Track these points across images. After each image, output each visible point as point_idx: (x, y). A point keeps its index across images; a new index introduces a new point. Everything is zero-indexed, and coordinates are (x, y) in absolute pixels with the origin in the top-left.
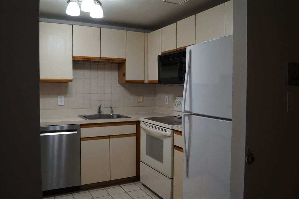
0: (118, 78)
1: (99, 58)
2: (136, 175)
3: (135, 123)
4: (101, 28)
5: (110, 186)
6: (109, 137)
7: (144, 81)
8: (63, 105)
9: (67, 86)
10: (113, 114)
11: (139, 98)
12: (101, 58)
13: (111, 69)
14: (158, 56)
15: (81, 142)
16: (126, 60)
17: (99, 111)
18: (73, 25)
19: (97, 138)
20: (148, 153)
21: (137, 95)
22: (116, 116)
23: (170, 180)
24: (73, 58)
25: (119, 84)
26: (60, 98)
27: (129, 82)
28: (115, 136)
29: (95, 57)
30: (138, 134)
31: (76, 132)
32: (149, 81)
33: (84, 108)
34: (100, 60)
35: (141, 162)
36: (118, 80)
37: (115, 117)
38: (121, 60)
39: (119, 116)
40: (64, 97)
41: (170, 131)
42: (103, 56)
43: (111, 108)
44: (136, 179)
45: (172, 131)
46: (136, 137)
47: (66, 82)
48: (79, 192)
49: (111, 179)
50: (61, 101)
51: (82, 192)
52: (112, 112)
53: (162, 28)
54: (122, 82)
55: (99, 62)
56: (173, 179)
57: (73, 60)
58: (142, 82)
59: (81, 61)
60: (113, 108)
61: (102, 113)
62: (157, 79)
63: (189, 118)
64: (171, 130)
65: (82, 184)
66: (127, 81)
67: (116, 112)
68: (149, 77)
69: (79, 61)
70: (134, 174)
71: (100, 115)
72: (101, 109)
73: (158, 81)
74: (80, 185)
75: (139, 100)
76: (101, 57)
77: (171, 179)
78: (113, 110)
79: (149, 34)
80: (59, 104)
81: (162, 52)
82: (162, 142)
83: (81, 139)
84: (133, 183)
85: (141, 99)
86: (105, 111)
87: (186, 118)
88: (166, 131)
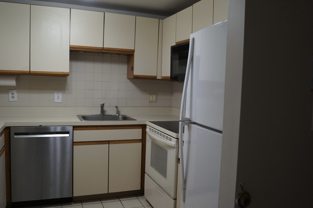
0: (126, 73)
1: (101, 48)
2: (140, 189)
3: (141, 127)
4: (105, 13)
5: (108, 200)
6: (108, 142)
7: (157, 76)
8: (61, 102)
9: (65, 81)
10: (118, 115)
11: (151, 97)
12: (104, 49)
13: (119, 62)
14: (171, 47)
15: (74, 146)
16: (134, 52)
17: (103, 111)
18: (71, 9)
19: (93, 143)
20: (152, 165)
21: (150, 94)
22: (121, 117)
23: (173, 201)
24: (70, 47)
25: (128, 80)
26: (58, 94)
27: (137, 78)
28: (116, 142)
29: (97, 47)
30: (143, 141)
31: (68, 135)
32: (162, 77)
33: (84, 107)
34: (103, 51)
35: (145, 174)
36: (126, 75)
37: (120, 119)
38: (128, 51)
39: (125, 118)
40: (61, 93)
41: (174, 140)
42: (107, 45)
43: (117, 107)
44: (140, 193)
45: (176, 141)
46: (141, 143)
47: (64, 76)
48: (71, 204)
49: (109, 192)
50: (58, 97)
51: (74, 205)
52: (118, 112)
53: (178, 13)
54: (130, 78)
55: (103, 53)
56: (176, 199)
57: (70, 50)
58: (154, 78)
59: (81, 52)
60: (119, 108)
61: (107, 113)
62: (169, 75)
63: (188, 127)
64: (176, 139)
65: (74, 196)
66: (135, 76)
67: (123, 112)
68: (162, 73)
69: (79, 51)
70: (138, 188)
71: (103, 116)
72: (105, 108)
73: (170, 78)
74: (72, 196)
75: (151, 99)
76: (104, 47)
77: (174, 199)
78: (119, 110)
79: (164, 20)
80: (56, 100)
81: (176, 43)
82: (166, 153)
83: (74, 144)
84: (136, 198)
85: (154, 98)
86: (111, 111)
87: (186, 127)
88: (170, 140)
